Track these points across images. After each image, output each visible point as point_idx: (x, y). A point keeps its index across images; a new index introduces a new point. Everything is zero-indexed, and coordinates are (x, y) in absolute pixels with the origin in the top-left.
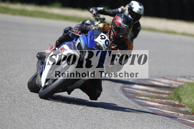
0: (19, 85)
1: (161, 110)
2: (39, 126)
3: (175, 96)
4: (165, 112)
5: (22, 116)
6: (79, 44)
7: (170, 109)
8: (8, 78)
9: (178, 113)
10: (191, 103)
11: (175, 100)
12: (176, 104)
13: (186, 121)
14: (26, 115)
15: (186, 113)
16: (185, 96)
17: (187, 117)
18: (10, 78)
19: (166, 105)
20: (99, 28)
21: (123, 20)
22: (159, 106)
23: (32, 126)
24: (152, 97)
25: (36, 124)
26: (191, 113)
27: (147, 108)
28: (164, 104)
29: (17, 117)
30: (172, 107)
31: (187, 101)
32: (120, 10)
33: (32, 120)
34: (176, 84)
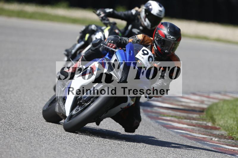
0: (15, 102)
1: (191, 133)
2: (40, 153)
3: (207, 117)
4: (195, 136)
5: (19, 141)
7: (201, 132)
8: (2, 94)
9: (211, 137)
10: (227, 125)
11: (207, 121)
12: (208, 126)
13: (221, 146)
14: (25, 140)
15: (221, 137)
16: (220, 117)
17: (223, 142)
18: (5, 94)
19: (196, 127)
20: (138, 41)
21: (169, 30)
22: (187, 128)
23: (31, 154)
24: (179, 117)
25: (36, 150)
26: (227, 137)
27: (173, 131)
28: (194, 126)
29: (13, 142)
30: (204, 130)
31: (222, 122)
32: (133, 11)
33: (31, 146)
34: (209, 101)
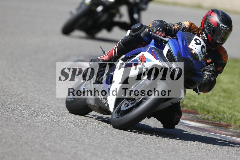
6: (169, 51)
20: (184, 28)
21: (222, 19)
